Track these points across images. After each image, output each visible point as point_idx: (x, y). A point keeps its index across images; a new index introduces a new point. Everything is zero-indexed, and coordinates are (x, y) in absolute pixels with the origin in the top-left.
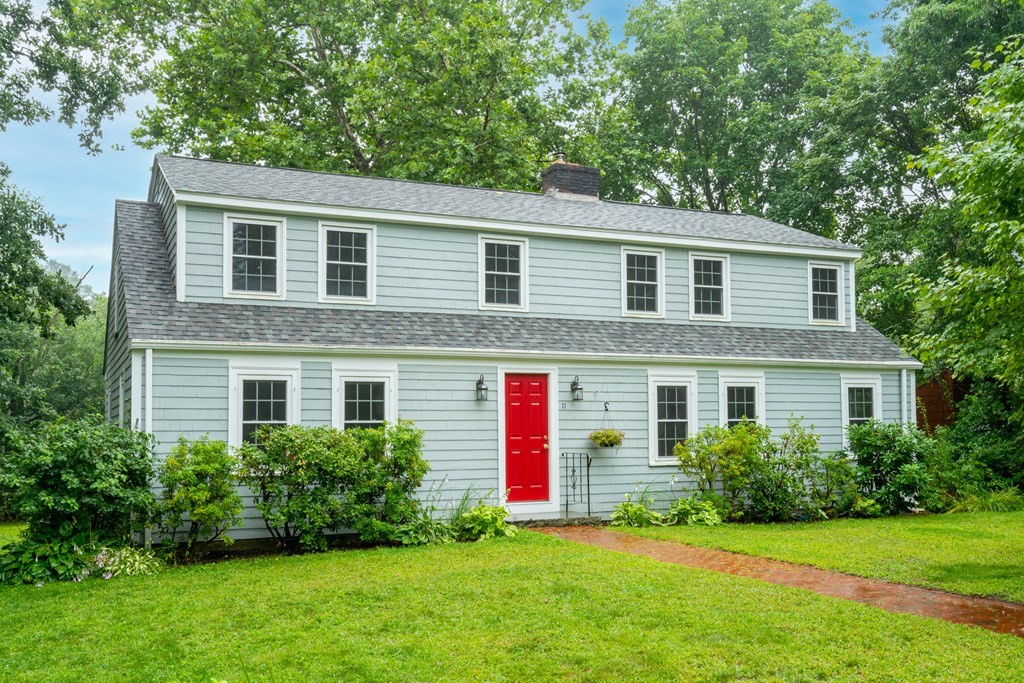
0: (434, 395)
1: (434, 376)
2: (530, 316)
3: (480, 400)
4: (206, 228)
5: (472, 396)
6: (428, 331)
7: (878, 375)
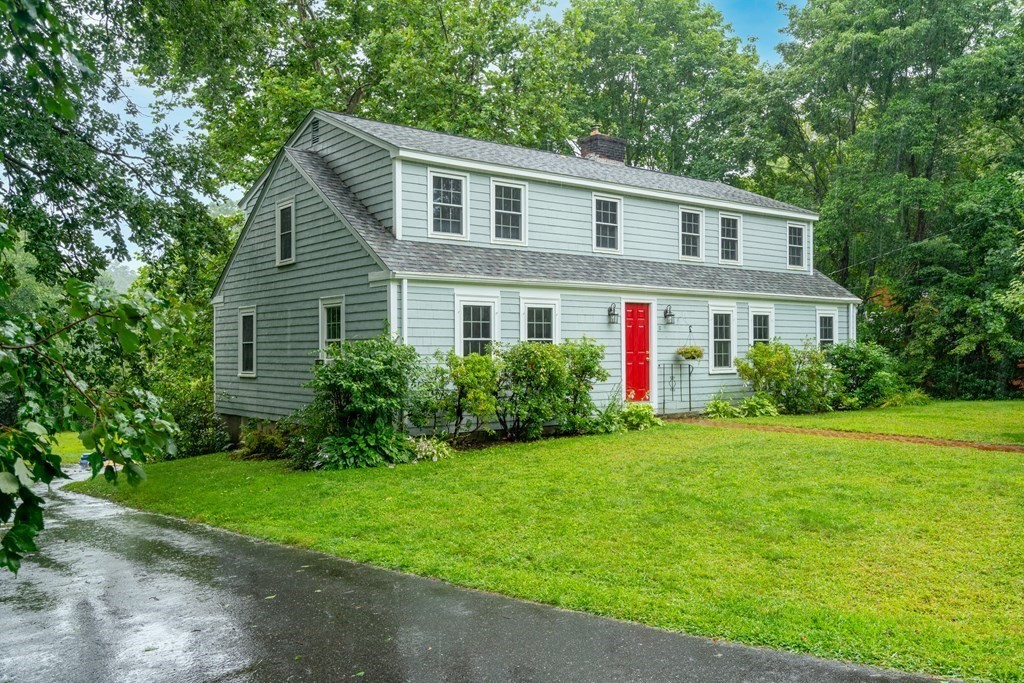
0: (582, 319)
1: (583, 304)
2: (624, 258)
3: (611, 323)
4: (416, 180)
5: (605, 319)
6: (570, 268)
7: (835, 308)
